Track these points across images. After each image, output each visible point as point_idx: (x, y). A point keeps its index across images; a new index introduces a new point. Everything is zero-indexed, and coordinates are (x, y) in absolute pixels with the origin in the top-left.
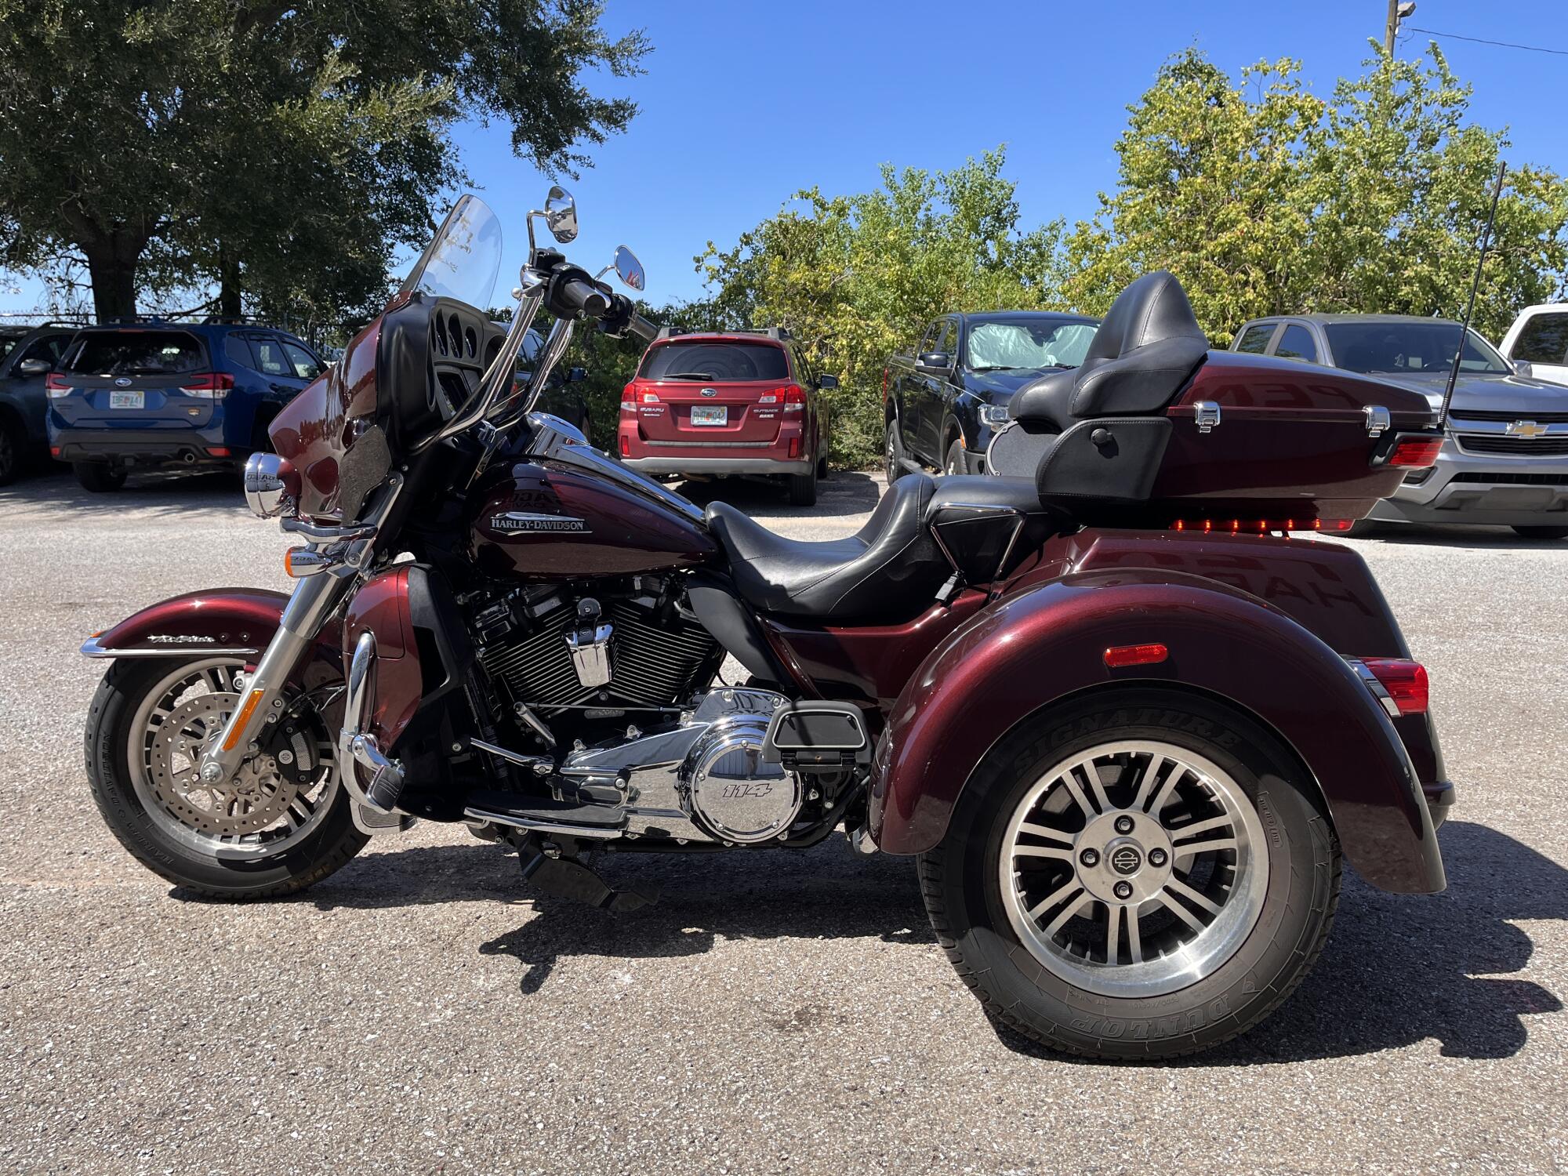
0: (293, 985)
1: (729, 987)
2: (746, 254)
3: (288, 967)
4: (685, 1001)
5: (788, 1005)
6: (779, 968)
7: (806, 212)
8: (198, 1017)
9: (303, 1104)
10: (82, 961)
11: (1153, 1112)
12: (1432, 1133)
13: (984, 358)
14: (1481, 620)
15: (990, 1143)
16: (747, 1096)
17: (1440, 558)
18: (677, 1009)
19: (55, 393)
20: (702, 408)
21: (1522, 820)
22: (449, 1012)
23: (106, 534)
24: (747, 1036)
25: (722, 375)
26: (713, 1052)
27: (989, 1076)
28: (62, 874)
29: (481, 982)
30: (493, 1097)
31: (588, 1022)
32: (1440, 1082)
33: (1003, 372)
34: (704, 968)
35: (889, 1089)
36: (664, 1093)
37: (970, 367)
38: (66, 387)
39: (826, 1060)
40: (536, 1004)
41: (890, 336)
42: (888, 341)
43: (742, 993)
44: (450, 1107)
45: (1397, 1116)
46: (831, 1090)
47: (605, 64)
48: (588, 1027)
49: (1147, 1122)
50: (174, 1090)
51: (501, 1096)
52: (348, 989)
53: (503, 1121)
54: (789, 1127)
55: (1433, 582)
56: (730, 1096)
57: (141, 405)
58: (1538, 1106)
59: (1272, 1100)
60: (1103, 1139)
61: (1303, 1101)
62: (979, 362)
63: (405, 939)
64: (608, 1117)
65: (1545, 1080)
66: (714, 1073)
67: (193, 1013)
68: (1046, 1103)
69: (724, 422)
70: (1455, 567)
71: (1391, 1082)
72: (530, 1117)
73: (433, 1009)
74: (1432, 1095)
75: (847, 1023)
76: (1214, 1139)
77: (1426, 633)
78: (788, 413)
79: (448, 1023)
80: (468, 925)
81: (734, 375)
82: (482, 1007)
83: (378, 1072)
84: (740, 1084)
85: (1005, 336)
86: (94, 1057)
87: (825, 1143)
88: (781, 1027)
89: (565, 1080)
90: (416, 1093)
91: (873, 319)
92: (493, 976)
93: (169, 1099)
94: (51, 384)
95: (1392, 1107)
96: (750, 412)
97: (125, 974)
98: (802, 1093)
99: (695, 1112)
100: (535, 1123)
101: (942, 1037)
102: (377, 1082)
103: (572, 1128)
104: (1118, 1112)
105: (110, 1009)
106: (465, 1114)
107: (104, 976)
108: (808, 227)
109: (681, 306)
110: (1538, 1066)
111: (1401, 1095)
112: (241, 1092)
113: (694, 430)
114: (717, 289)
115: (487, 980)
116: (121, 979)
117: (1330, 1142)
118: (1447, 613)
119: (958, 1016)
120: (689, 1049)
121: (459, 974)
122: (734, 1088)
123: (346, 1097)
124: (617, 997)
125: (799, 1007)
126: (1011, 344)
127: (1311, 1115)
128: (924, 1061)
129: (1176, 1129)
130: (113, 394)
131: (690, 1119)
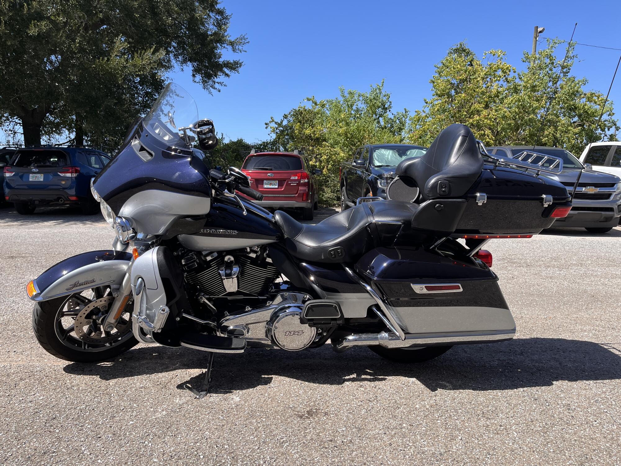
0: (99, 403)
1: (279, 402)
2: (285, 123)
3: (98, 395)
4: (261, 407)
5: (304, 409)
6: (300, 394)
7: (309, 106)
8: (60, 415)
9: (103, 449)
10: (12, 393)
11: (453, 448)
12: (565, 456)
13: (379, 162)
14: (575, 262)
15: (387, 461)
16: (287, 444)
17: (558, 240)
18: (258, 410)
19: (8, 175)
20: (268, 181)
21: (595, 337)
22: (164, 413)
23: (27, 230)
24: (287, 420)
25: (276, 168)
26: (273, 427)
27: (386, 435)
28: (5, 360)
29: (178, 401)
30: (182, 446)
31: (222, 416)
32: (567, 436)
33: (387, 167)
34: (269, 395)
35: (345, 441)
36: (253, 443)
37: (374, 165)
38: (12, 172)
39: (319, 429)
40: (200, 409)
41: (342, 155)
42: (341, 156)
43: (285, 404)
44: (164, 450)
45: (551, 449)
46: (322, 441)
47: (230, 48)
48: (222, 418)
49: (451, 452)
50: (49, 444)
51: (185, 445)
52: (122, 404)
53: (186, 455)
54: (305, 456)
55: (555, 248)
56: (280, 444)
57: (42, 180)
58: (607, 445)
59: (500, 444)
60: (433, 459)
61: (513, 444)
62: (377, 163)
63: (146, 384)
64: (230, 453)
65: (609, 435)
66: (274, 435)
67: (58, 413)
68: (409, 446)
69: (277, 187)
70: (564, 243)
71: (548, 436)
72: (198, 453)
73: (157, 411)
74: (564, 441)
75: (328, 415)
76: (478, 459)
77: (554, 267)
78: (302, 183)
79: (164, 417)
80: (172, 379)
81: (280, 168)
82: (178, 410)
83: (134, 436)
84: (284, 439)
85: (387, 153)
86: (16, 431)
87: (320, 462)
88: (301, 417)
89: (212, 439)
90: (150, 444)
91: (335, 148)
92: (182, 398)
93: (47, 447)
94: (6, 171)
95: (549, 446)
96: (287, 182)
97: (30, 398)
98: (310, 442)
99: (266, 450)
100: (200, 456)
101: (367, 420)
102: (134, 440)
103: (215, 458)
104: (438, 449)
105: (24, 412)
106: (171, 453)
107: (21, 399)
108: (310, 112)
109: (260, 143)
110: (606, 429)
111: (552, 441)
112: (77, 444)
113: (265, 190)
114: (274, 136)
115: (180, 400)
116: (28, 400)
117: (524, 460)
118: (562, 260)
119: (373, 412)
120: (263, 425)
121: (168, 398)
122: (282, 441)
123: (121, 446)
124: (234, 406)
125: (308, 409)
126: (390, 157)
127: (516, 449)
128: (359, 429)
129: (462, 455)
130: (31, 175)
131: (264, 453)
